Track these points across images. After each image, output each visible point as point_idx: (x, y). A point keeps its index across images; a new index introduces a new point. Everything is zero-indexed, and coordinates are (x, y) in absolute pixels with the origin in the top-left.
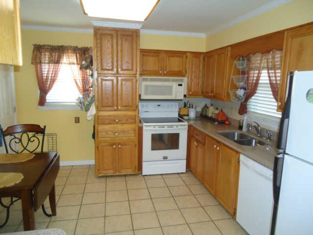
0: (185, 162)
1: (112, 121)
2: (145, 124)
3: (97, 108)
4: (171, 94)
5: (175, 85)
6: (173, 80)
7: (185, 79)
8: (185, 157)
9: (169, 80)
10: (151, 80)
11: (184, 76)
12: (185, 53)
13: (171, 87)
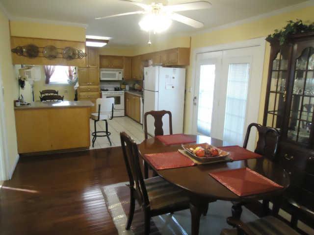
0: (123, 111)
1: (87, 91)
2: (103, 92)
3: (79, 84)
4: (115, 77)
5: (117, 73)
6: (117, 71)
7: (123, 70)
8: (124, 108)
9: (114, 71)
10: (106, 70)
11: (122, 68)
12: (122, 57)
13: (115, 74)
